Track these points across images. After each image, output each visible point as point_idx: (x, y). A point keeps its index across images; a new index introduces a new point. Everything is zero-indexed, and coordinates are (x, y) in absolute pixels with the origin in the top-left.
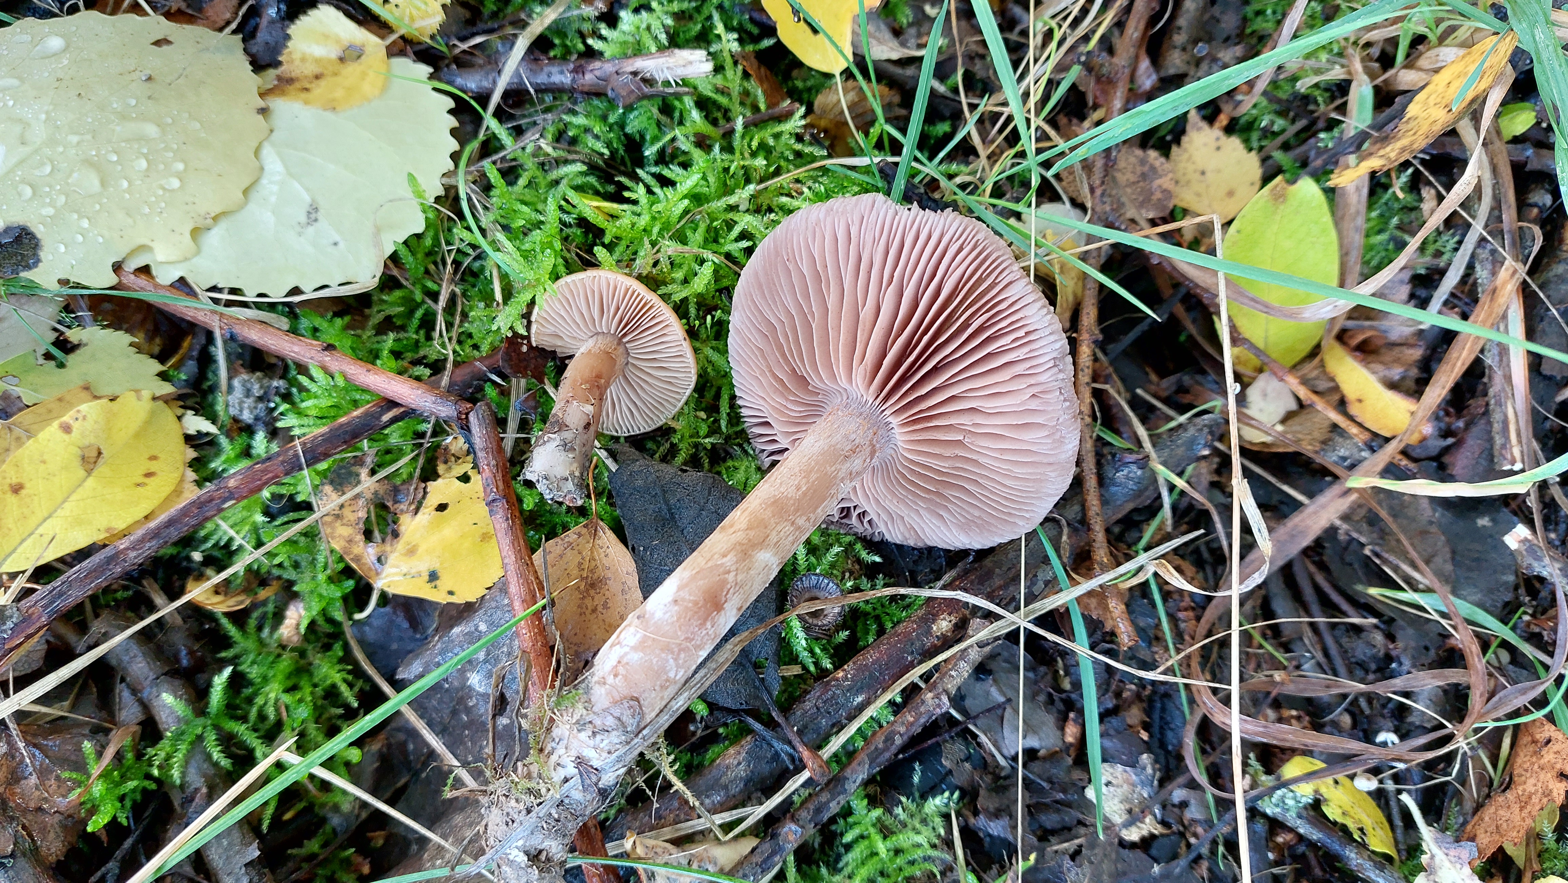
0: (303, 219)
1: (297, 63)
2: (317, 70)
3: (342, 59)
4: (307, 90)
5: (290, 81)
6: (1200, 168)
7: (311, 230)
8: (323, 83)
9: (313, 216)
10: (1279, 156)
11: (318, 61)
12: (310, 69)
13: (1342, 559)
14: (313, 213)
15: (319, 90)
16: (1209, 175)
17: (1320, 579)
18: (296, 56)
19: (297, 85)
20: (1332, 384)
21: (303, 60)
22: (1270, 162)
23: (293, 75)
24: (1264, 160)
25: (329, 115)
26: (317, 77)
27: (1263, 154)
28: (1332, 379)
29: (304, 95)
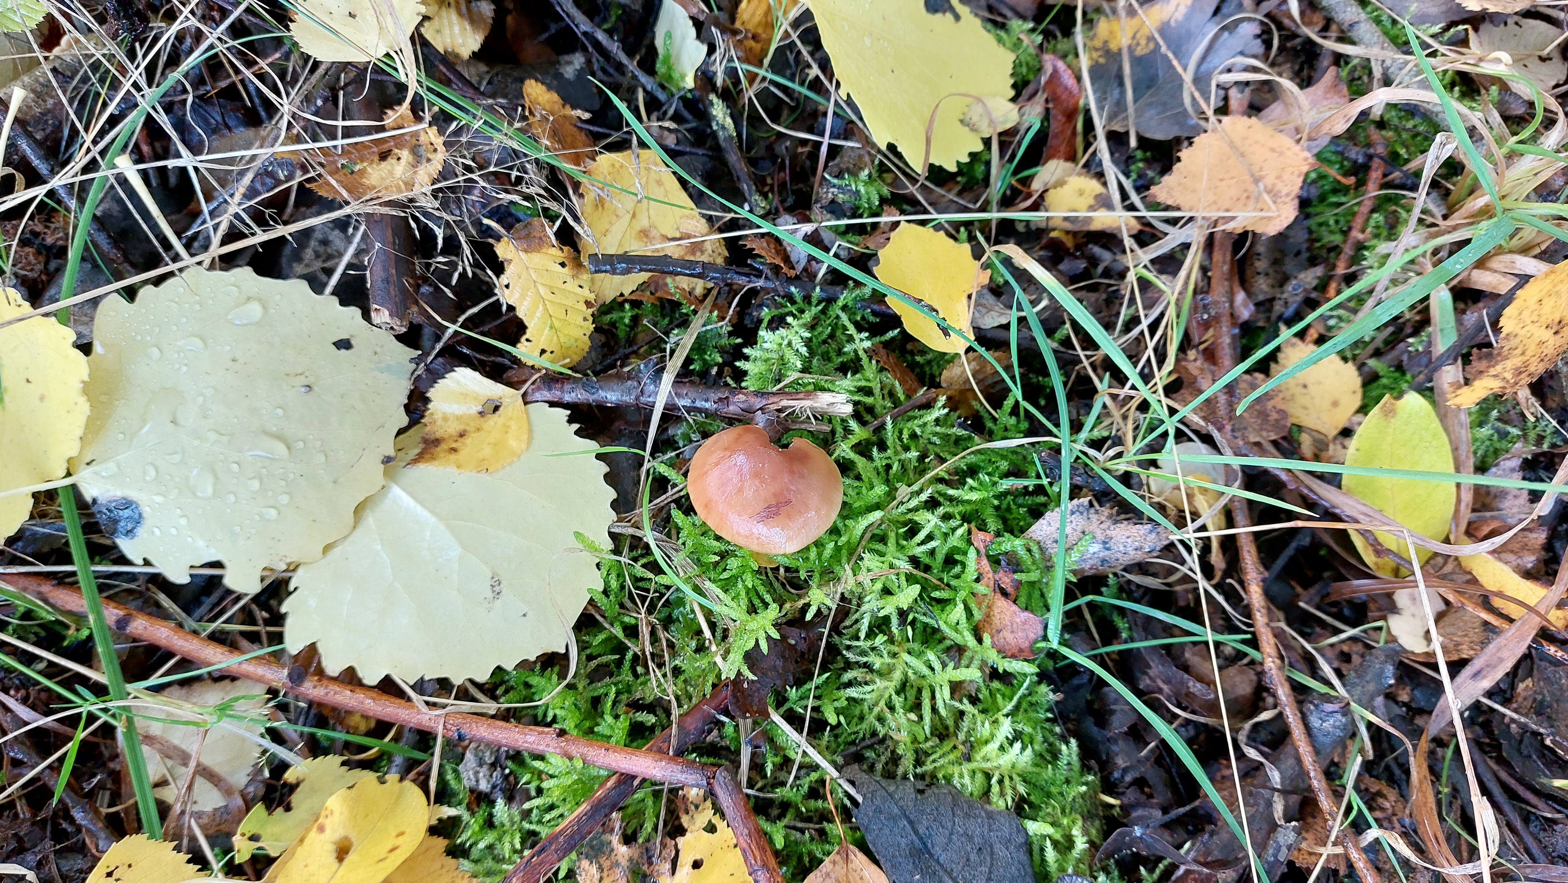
0: (490, 595)
1: (439, 422)
2: (460, 427)
3: (481, 414)
4: (455, 450)
5: (437, 442)
6: (1301, 382)
7: (498, 603)
8: (468, 440)
9: (497, 589)
10: (1372, 363)
11: (458, 418)
12: (453, 428)
13: (1519, 751)
14: (496, 586)
15: (468, 447)
16: (1311, 387)
17: (1503, 775)
18: (438, 416)
19: (444, 446)
20: (1469, 577)
21: (445, 419)
22: (1366, 369)
23: (438, 435)
24: (1361, 367)
25: (483, 476)
26: (462, 435)
27: (1358, 362)
28: (1470, 573)
29: (453, 457)
